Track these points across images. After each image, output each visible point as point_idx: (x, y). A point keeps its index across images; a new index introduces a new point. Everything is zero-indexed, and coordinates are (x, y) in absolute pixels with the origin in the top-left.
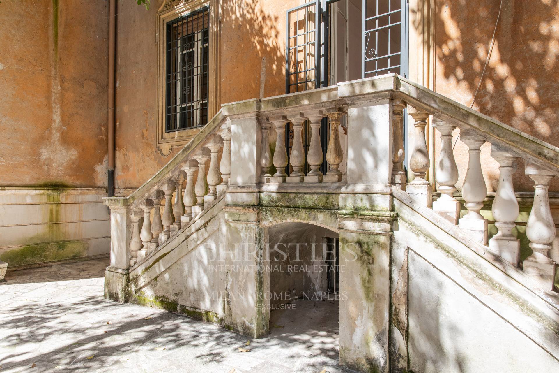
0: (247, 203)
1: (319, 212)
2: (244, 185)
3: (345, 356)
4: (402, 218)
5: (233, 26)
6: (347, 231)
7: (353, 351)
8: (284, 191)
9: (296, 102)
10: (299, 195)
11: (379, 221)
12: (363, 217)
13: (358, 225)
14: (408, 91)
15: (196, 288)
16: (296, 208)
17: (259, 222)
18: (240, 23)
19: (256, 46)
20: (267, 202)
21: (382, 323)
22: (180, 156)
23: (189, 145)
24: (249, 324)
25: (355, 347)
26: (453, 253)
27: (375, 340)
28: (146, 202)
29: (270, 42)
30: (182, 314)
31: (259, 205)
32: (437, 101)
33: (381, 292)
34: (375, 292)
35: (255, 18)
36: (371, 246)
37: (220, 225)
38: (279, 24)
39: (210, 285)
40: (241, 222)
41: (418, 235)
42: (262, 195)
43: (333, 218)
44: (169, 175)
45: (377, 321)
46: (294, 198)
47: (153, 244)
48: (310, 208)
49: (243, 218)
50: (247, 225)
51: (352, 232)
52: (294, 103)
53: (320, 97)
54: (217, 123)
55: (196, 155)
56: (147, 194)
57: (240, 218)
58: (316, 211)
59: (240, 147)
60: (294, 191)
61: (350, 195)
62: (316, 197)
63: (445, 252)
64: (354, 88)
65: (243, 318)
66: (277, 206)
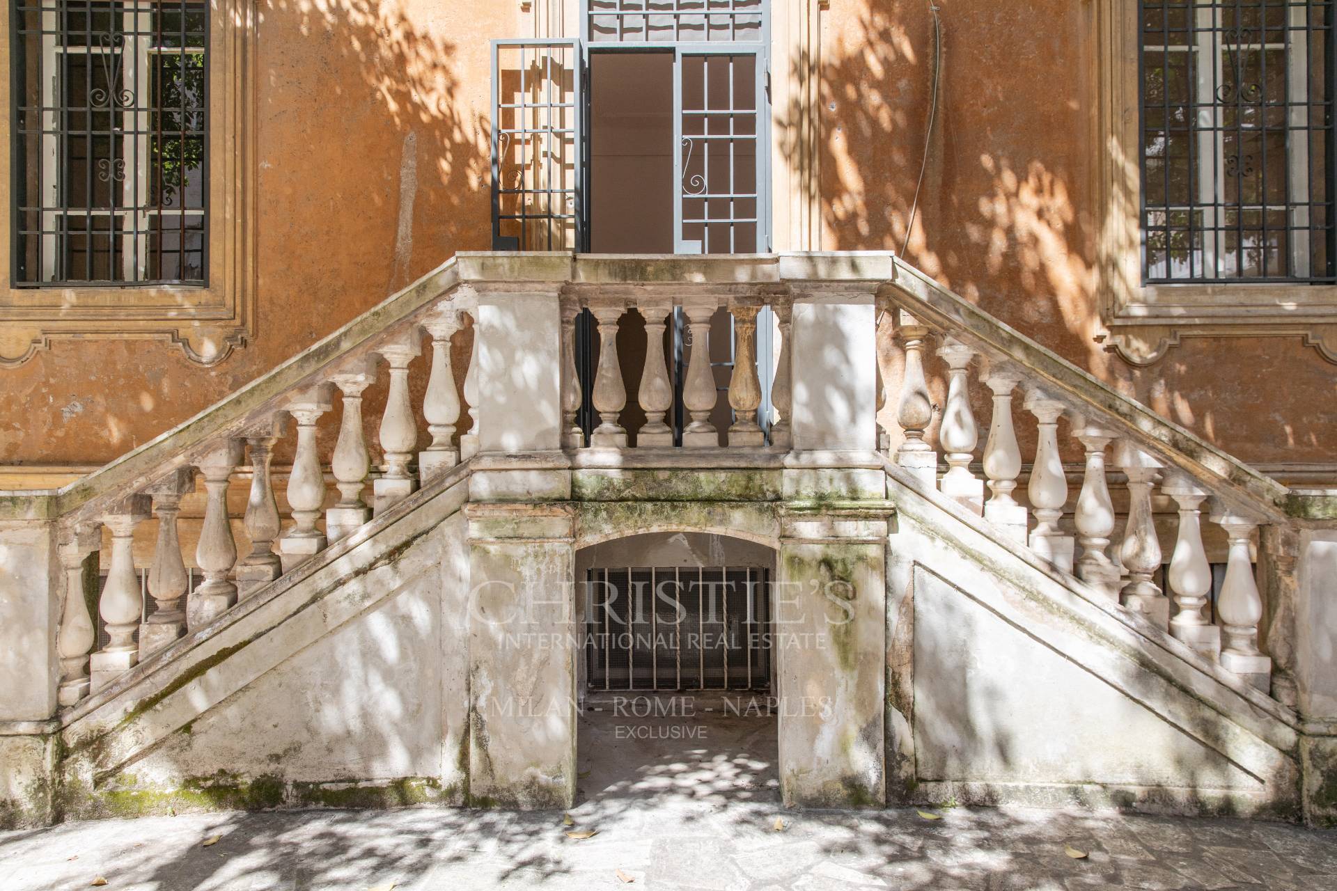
0: (541, 495)
1: (732, 508)
2: (528, 453)
3: (799, 786)
4: (905, 513)
5: (304, 30)
6: (802, 541)
7: (815, 772)
8: (639, 466)
9: (672, 275)
10: (681, 474)
11: (867, 517)
12: (838, 512)
13: (824, 528)
14: (910, 286)
15: (352, 728)
16: (675, 501)
17: (574, 537)
18: (329, 28)
19: (384, 102)
20: (592, 491)
21: (872, 704)
22: (293, 372)
23: (327, 345)
24: (550, 778)
25: (819, 763)
26: (989, 563)
27: (860, 738)
28: (133, 504)
29: (433, 103)
30: (305, 805)
31: (575, 499)
32: (961, 310)
33: (870, 649)
34: (859, 651)
35: (379, 27)
36: (850, 567)
37: (445, 552)
38: (459, 64)
39: (406, 709)
40: (523, 541)
41: (933, 539)
42: (580, 475)
43: (766, 519)
44: (236, 426)
45: (862, 704)
46: (669, 480)
47: (164, 627)
48: (709, 501)
49: (526, 530)
50: (541, 546)
51: (813, 542)
52: (668, 276)
53: (732, 272)
54: (430, 295)
55: (342, 372)
56: (142, 480)
57: (520, 532)
58: (726, 505)
59: (510, 361)
60: (667, 464)
61: (806, 471)
62: (722, 476)
63: (977, 564)
64: (814, 266)
65: (531, 770)
66: (622, 500)
